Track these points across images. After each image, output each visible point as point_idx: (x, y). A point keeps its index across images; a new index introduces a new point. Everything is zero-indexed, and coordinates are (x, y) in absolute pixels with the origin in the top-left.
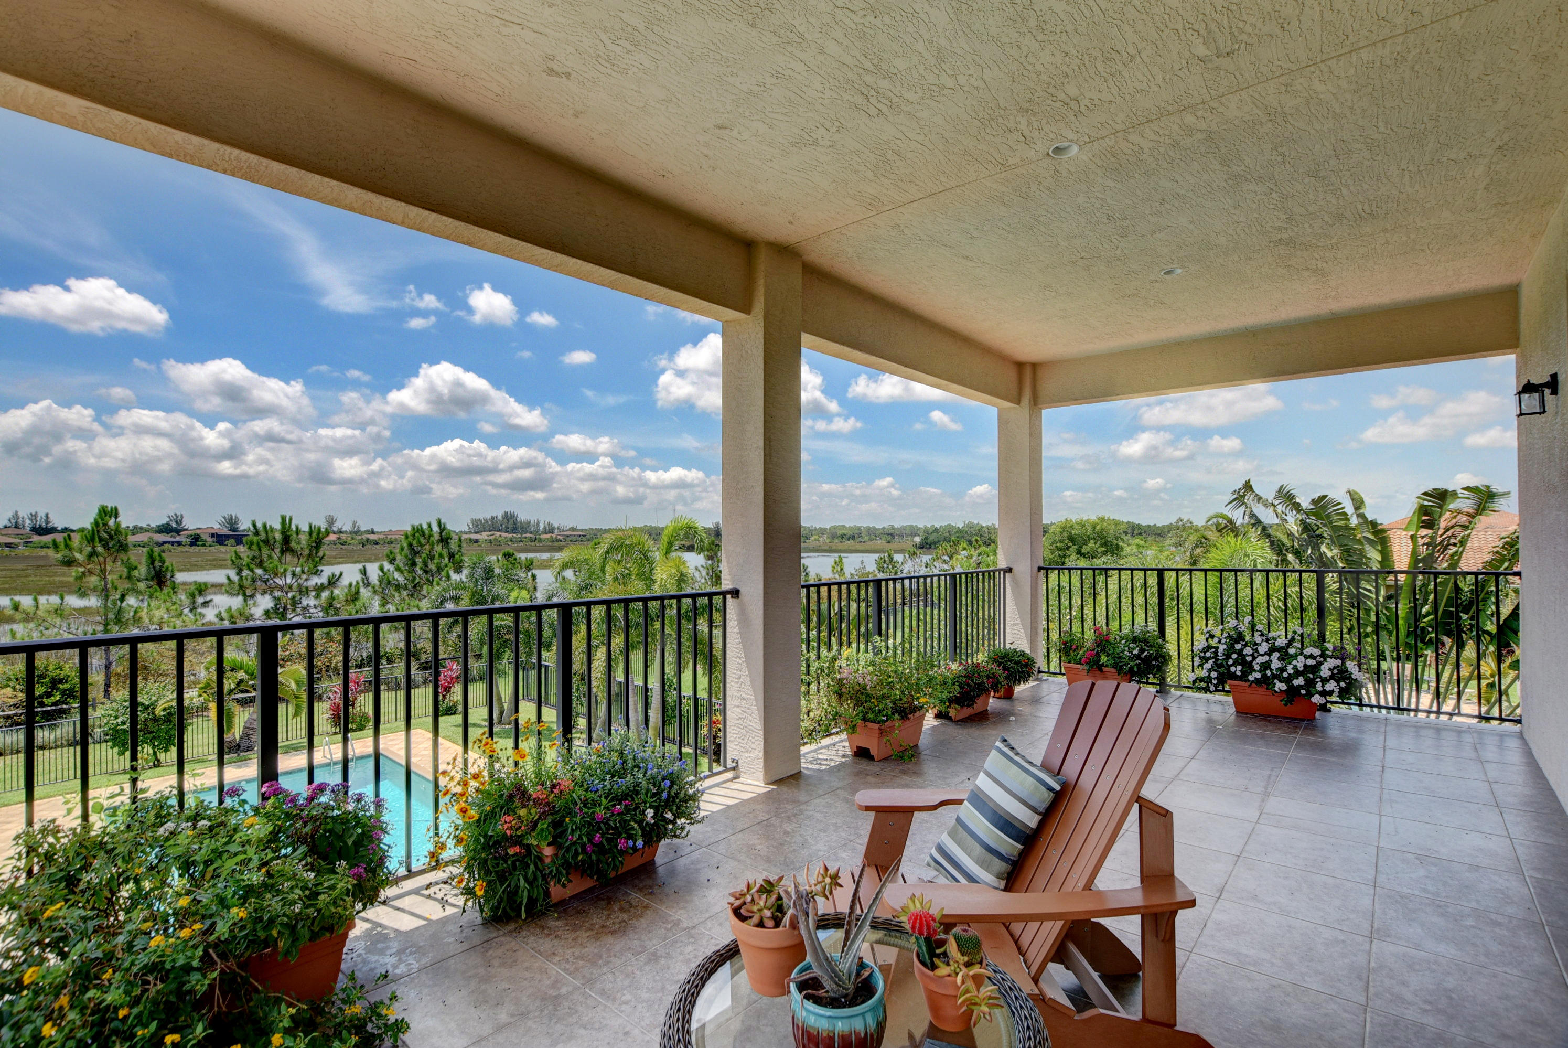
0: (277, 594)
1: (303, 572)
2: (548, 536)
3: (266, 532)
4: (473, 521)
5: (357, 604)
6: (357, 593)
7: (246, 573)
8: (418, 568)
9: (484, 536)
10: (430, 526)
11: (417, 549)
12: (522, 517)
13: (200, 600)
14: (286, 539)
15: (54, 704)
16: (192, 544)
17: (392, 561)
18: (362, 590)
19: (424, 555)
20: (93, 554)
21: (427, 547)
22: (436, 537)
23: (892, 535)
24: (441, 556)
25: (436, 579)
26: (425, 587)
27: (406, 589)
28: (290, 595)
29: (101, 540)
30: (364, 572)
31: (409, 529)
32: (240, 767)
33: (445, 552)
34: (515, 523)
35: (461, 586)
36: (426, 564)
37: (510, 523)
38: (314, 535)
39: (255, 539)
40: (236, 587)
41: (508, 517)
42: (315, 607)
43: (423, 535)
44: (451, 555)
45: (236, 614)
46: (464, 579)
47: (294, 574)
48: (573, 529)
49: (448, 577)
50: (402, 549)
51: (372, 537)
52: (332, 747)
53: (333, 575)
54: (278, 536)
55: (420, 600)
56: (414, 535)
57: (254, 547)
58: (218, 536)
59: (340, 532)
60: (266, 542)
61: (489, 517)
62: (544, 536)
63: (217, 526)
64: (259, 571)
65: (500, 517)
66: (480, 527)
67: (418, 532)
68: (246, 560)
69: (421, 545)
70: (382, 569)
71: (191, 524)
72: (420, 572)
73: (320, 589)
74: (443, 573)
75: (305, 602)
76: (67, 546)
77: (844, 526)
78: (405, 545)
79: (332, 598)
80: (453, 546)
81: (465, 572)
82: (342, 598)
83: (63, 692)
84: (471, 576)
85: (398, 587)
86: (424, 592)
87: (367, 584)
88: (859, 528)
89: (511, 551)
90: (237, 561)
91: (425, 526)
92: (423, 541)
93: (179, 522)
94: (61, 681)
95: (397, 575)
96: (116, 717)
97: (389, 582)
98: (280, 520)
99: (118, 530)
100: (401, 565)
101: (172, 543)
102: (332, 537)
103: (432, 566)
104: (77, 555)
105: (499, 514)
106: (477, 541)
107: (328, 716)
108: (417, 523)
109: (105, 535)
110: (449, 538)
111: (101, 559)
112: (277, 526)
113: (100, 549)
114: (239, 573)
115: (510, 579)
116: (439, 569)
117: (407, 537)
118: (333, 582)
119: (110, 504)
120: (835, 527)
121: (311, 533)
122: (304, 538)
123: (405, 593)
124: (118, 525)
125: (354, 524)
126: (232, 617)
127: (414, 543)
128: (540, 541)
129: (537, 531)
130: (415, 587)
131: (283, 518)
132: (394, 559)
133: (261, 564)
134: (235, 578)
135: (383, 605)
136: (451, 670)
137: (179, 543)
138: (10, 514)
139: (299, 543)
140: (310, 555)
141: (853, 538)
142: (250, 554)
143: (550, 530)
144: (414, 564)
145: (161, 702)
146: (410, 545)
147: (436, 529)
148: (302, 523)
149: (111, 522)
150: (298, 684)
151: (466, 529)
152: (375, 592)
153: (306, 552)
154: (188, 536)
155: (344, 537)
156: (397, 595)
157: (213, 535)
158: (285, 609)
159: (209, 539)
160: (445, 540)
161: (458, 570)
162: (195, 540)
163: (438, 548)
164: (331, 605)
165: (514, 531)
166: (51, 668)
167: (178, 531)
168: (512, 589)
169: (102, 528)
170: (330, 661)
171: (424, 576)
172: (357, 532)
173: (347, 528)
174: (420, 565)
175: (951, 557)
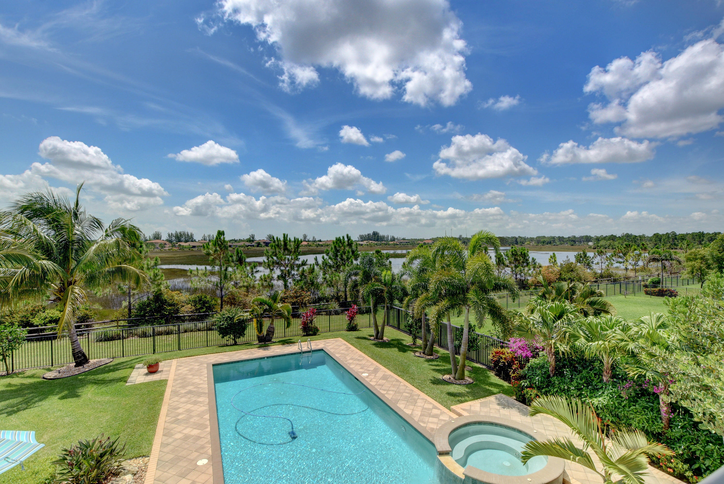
0: (282, 268)
1: (292, 259)
2: (392, 242)
3: (278, 241)
4: (360, 236)
5: (314, 274)
6: (313, 269)
7: (270, 259)
8: (338, 258)
9: (365, 243)
10: (343, 237)
11: (338, 249)
12: (381, 233)
13: (255, 270)
14: (285, 244)
15: (203, 312)
16: (258, 246)
17: (327, 254)
18: (315, 267)
19: (341, 252)
20: (216, 251)
21: (343, 248)
22: (346, 243)
23: (574, 241)
24: (348, 252)
25: (347, 263)
26: (342, 267)
27: (334, 267)
28: (287, 269)
29: (218, 245)
30: (316, 259)
31: (335, 239)
32: (265, 350)
33: (350, 250)
34: (378, 237)
35: (357, 268)
36: (342, 256)
37: (376, 237)
38: (296, 243)
39: (274, 244)
40: (267, 265)
41: (375, 234)
42: (297, 275)
43: (341, 242)
44: (353, 252)
45: (266, 277)
46: (359, 264)
47: (288, 260)
48: (404, 239)
49: (352, 262)
50: (332, 249)
51: (320, 243)
52: (302, 343)
53: (304, 261)
54: (282, 243)
55: (340, 273)
56: (337, 242)
57: (273, 248)
58: (266, 243)
59: (309, 241)
60: (278, 245)
61: (367, 234)
62: (391, 243)
63: (265, 239)
64: (275, 258)
65: (371, 234)
66: (363, 238)
67: (338, 240)
68: (270, 254)
69: (340, 247)
70: (323, 258)
71: (257, 238)
72: (339, 260)
73: (299, 266)
74: (350, 260)
75: (293, 272)
76: (207, 247)
77: (544, 237)
78: (333, 247)
79: (303, 271)
80: (354, 247)
81: (359, 260)
82: (307, 271)
83: (207, 307)
84: (362, 263)
85: (330, 267)
86: (341, 269)
87: (317, 264)
88: (554, 238)
89: (379, 250)
90: (267, 254)
91: (341, 238)
92: (341, 245)
93: (253, 238)
94: (206, 303)
95: (330, 261)
96: (220, 322)
97: (326, 264)
98: (283, 236)
99: (224, 241)
100: (331, 256)
101: (251, 246)
102: (304, 243)
103: (345, 257)
104: (211, 251)
105: (371, 232)
106: (362, 245)
107: (300, 327)
108: (338, 237)
109: (220, 243)
110: (352, 244)
111: (219, 253)
112: (282, 239)
113: (218, 249)
114: (268, 259)
115: (382, 265)
116: (348, 259)
117: (334, 243)
118: (304, 263)
119: (221, 230)
120: (539, 237)
121: (295, 241)
122: (292, 244)
123: (333, 269)
124: (224, 238)
125: (314, 237)
126: (265, 278)
127: (337, 246)
128: (389, 245)
129: (387, 240)
130: (337, 267)
131: (284, 235)
132: (328, 253)
133: (276, 255)
134: (266, 261)
135: (324, 275)
136: (354, 308)
137: (253, 246)
138: (203, 235)
139: (290, 246)
140: (295, 252)
141: (550, 243)
142: (272, 251)
143: (393, 239)
144: (337, 256)
145: (236, 316)
146: (335, 247)
147: (346, 239)
148: (291, 237)
149: (222, 238)
150: (288, 312)
151: (357, 239)
152: (321, 269)
153: (293, 250)
154: (256, 243)
155: (310, 243)
156: (330, 270)
157: (264, 243)
158: (285, 275)
159: (263, 244)
160: (350, 244)
161: (356, 259)
162: (259, 244)
163: (347, 248)
164: (303, 274)
165: (377, 240)
166: (203, 297)
167: (253, 241)
168: (383, 270)
169: (219, 240)
170: (303, 300)
171: (341, 262)
172: (315, 241)
173: (311, 239)
174: (339, 256)
175: (625, 255)
